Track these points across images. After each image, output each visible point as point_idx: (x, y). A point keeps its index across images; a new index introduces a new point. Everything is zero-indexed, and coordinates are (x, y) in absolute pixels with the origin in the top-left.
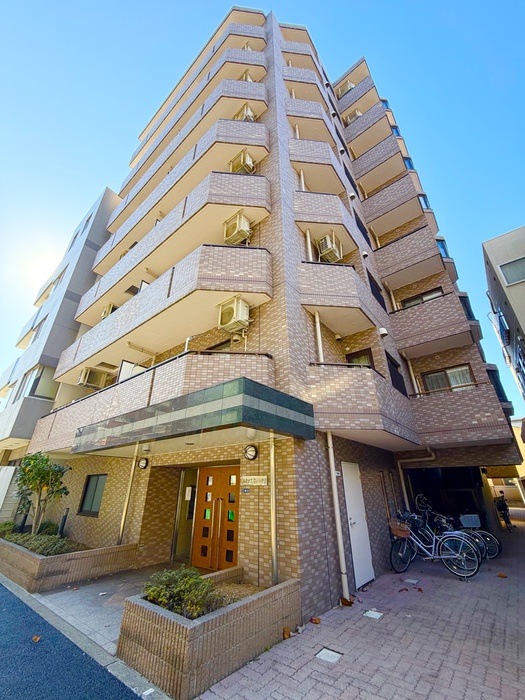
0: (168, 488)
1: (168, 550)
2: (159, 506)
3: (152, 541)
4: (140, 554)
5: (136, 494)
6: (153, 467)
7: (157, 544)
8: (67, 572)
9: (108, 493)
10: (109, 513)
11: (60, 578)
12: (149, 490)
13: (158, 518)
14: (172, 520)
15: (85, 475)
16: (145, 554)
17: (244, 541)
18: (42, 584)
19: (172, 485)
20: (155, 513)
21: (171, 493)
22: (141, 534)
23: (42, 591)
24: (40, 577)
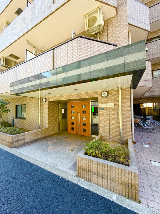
0: (55, 109)
1: (58, 129)
2: (53, 115)
3: (52, 126)
4: (49, 131)
5: (43, 111)
6: (49, 101)
7: (54, 128)
8: (24, 139)
9: (28, 111)
10: (31, 118)
11: (22, 142)
12: (49, 110)
13: (53, 119)
14: (57, 120)
15: (15, 105)
16: (50, 131)
17: (102, 127)
18: (15, 144)
19: (56, 108)
20: (52, 118)
21: (56, 111)
22: (48, 125)
23: (16, 147)
24: (13, 143)
